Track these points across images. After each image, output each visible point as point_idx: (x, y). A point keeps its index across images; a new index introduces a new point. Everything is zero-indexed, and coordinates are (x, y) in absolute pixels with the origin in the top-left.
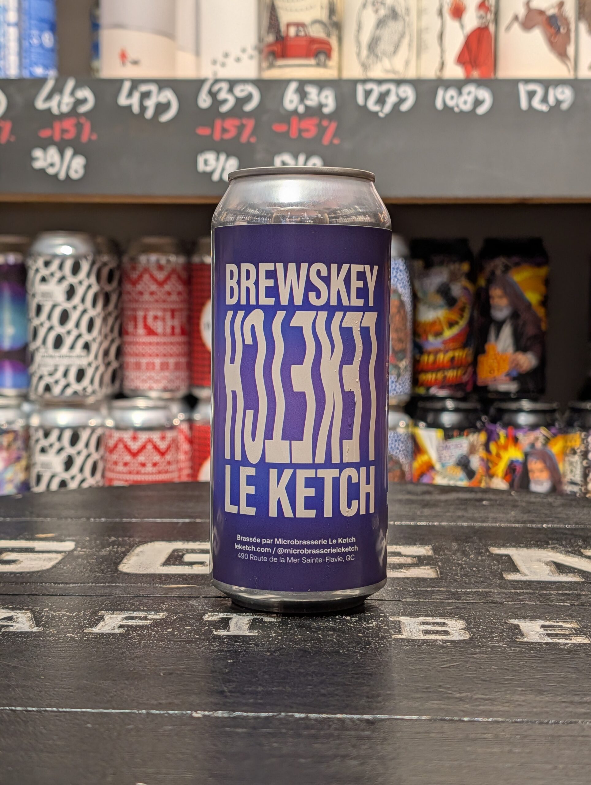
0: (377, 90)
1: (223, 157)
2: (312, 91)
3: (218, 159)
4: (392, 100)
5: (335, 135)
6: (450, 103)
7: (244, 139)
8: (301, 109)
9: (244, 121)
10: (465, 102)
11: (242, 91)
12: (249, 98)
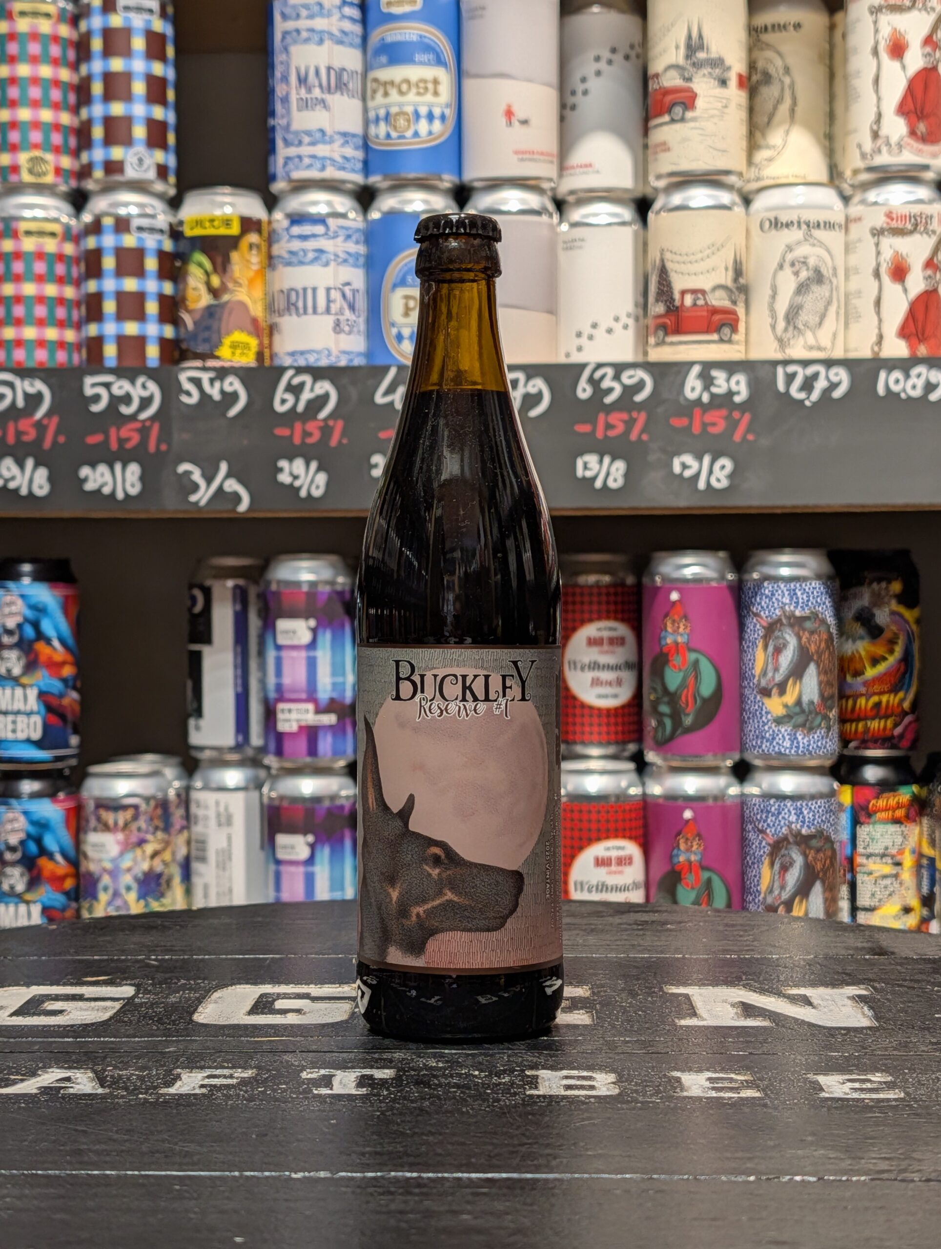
0: (801, 374)
1: (607, 460)
2: (720, 376)
3: (601, 462)
4: (821, 385)
5: (748, 430)
6: (895, 388)
7: (633, 436)
8: (706, 398)
9: (634, 414)
10: (914, 387)
11: (631, 377)
12: (640, 385)
